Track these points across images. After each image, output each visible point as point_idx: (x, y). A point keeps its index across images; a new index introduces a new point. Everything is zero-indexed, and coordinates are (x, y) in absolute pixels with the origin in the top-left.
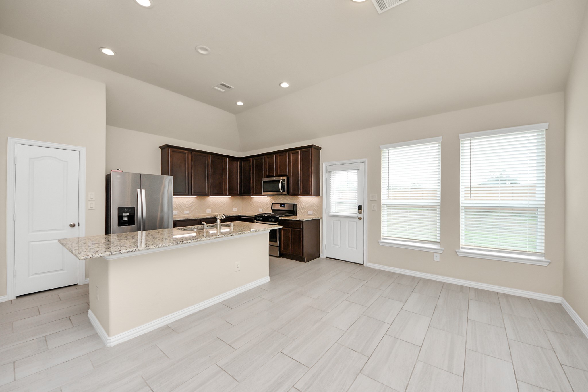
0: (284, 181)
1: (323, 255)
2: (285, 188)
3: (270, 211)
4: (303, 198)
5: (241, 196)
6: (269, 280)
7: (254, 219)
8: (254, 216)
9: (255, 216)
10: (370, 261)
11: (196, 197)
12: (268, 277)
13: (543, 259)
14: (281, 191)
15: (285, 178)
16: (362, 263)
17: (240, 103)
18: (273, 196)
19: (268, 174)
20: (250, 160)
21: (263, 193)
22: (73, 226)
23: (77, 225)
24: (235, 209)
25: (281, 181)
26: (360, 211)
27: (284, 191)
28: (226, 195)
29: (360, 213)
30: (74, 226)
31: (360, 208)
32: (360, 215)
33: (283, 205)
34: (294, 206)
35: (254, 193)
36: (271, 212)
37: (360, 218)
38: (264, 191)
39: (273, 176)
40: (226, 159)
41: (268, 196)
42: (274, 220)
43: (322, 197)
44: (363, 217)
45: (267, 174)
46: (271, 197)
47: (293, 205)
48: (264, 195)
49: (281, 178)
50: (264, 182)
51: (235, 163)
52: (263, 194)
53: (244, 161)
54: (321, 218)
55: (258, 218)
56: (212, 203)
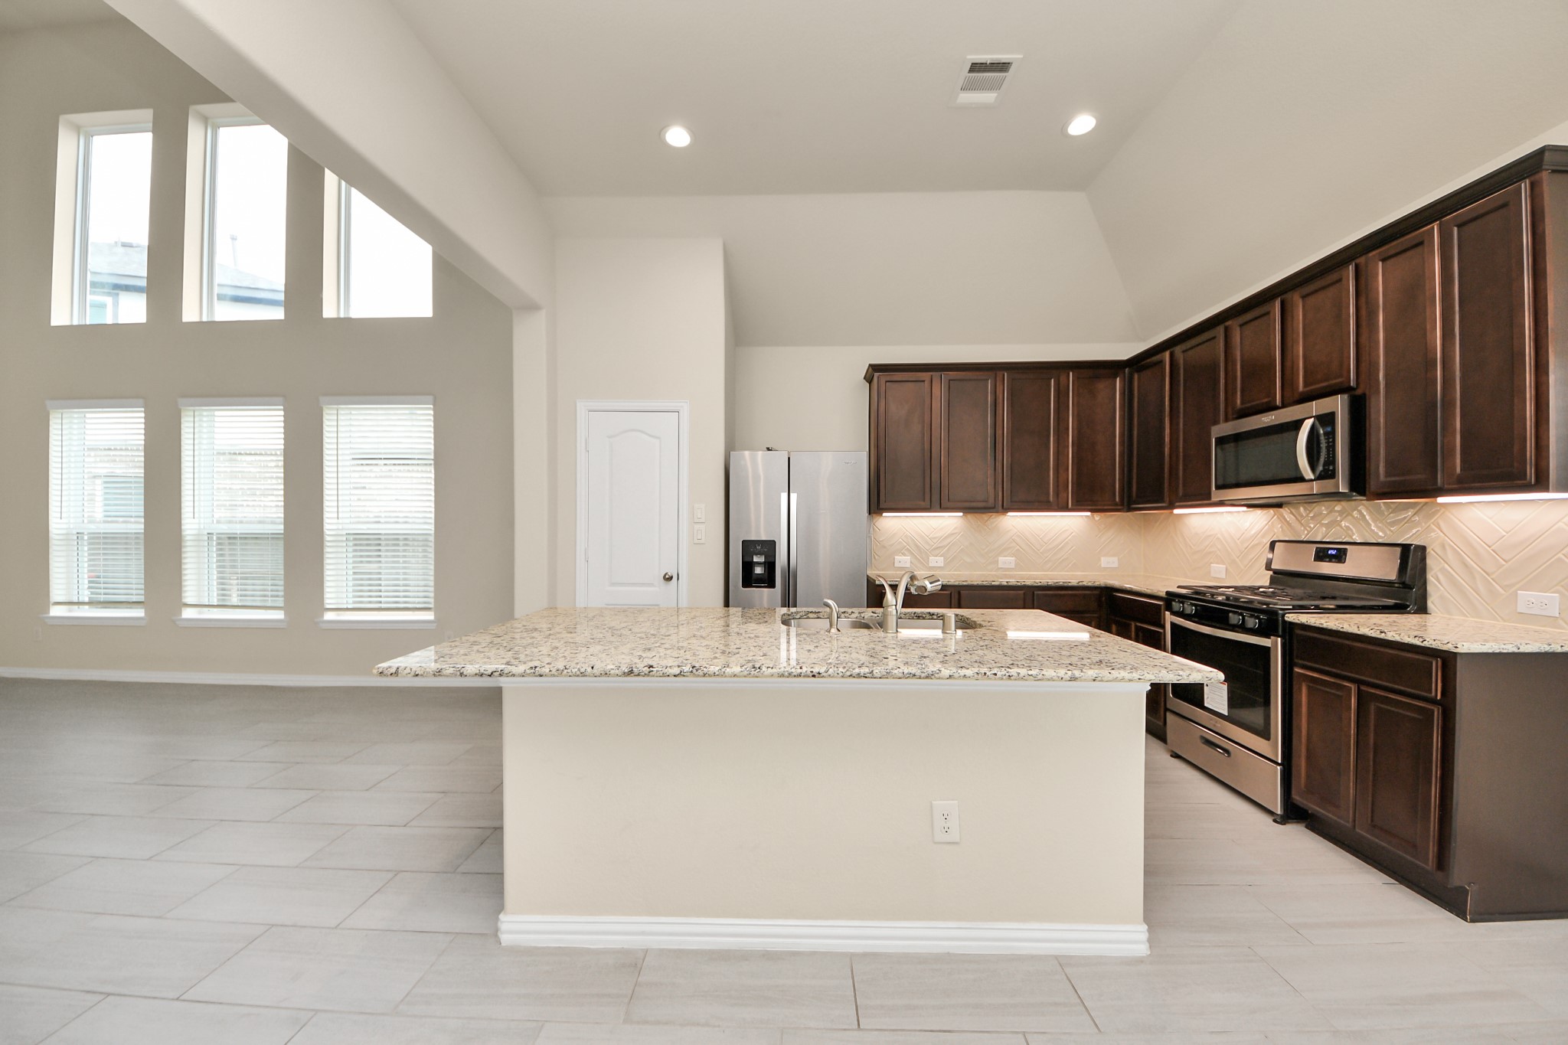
0: (1327, 420)
2: (1331, 460)
3: (1263, 579)
4: (1477, 511)
5: (1130, 509)
6: (1144, 945)
7: (1163, 608)
8: (1163, 594)
9: (1168, 593)
11: (961, 514)
14: (1308, 474)
15: (1338, 405)
17: (1082, 124)
18: (1279, 505)
19: (1242, 402)
20: (1161, 362)
21: (1217, 495)
22: (668, 579)
23: (675, 578)
24: (1109, 562)
25: (1308, 423)
27: (1327, 475)
28: (1065, 508)
30: (671, 578)
33: (1334, 552)
34: (1412, 558)
35: (1181, 493)
36: (1268, 584)
38: (1220, 483)
39: (1271, 408)
40: (1063, 378)
41: (1249, 506)
42: (1252, 623)
45: (1239, 402)
46: (1271, 511)
47: (1398, 550)
48: (1221, 504)
49: (1317, 407)
50: (1221, 441)
51: (1101, 386)
52: (1214, 499)
53: (1139, 371)
55: (1176, 606)
56: (1018, 536)
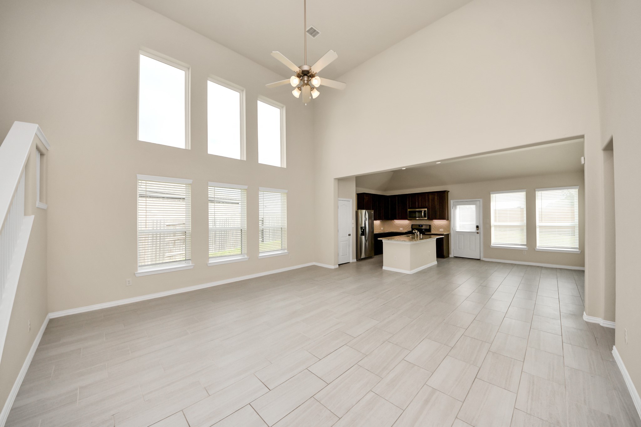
0: (425, 211)
1: (451, 255)
4: (436, 222)
5: (388, 220)
6: (437, 263)
10: (484, 257)
12: (436, 262)
13: (578, 250)
14: (423, 217)
15: (426, 209)
16: (479, 259)
20: (396, 197)
21: (408, 219)
24: (382, 228)
25: (423, 211)
26: (477, 229)
27: (425, 216)
29: (477, 230)
31: (477, 227)
32: (478, 231)
33: (421, 226)
34: (430, 226)
37: (478, 233)
38: (409, 217)
39: (416, 208)
43: (450, 221)
44: (479, 232)
45: (411, 206)
49: (423, 209)
50: (409, 211)
53: (391, 198)
54: (450, 233)
